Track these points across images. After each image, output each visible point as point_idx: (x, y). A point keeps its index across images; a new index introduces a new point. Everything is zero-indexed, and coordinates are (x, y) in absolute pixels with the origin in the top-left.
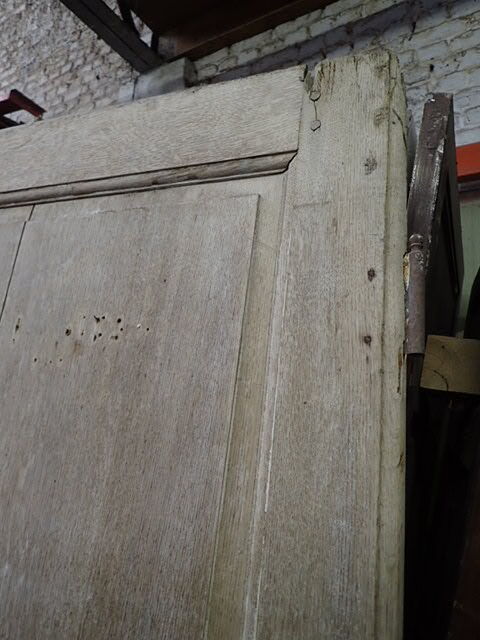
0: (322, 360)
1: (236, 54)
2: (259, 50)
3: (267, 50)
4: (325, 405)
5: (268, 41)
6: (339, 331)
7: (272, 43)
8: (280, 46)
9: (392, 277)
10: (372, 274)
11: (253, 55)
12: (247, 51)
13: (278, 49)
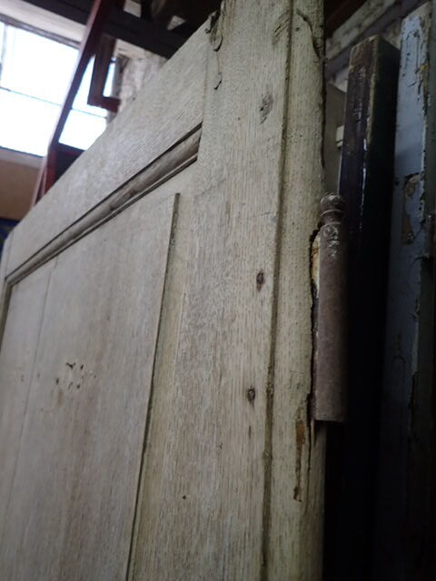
0: (204, 429)
1: (338, 40)
2: (359, 26)
3: (367, 22)
4: (203, 507)
5: (368, 12)
6: (223, 378)
7: (372, 13)
8: (379, 11)
9: (288, 278)
10: (260, 280)
11: (355, 33)
12: (347, 32)
13: (377, 16)
